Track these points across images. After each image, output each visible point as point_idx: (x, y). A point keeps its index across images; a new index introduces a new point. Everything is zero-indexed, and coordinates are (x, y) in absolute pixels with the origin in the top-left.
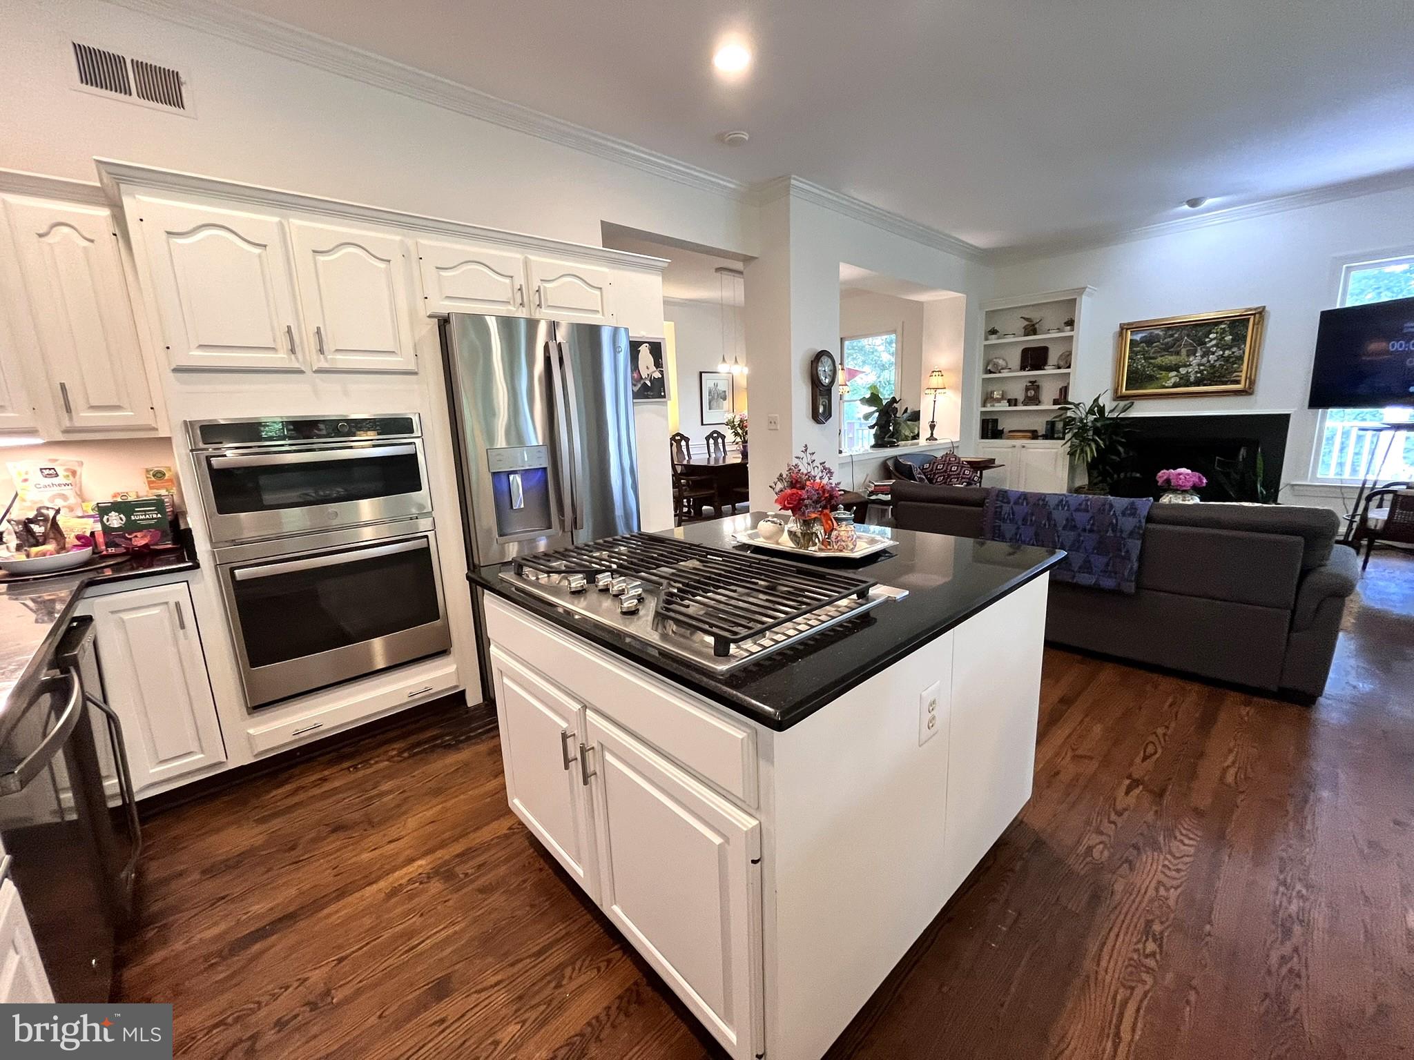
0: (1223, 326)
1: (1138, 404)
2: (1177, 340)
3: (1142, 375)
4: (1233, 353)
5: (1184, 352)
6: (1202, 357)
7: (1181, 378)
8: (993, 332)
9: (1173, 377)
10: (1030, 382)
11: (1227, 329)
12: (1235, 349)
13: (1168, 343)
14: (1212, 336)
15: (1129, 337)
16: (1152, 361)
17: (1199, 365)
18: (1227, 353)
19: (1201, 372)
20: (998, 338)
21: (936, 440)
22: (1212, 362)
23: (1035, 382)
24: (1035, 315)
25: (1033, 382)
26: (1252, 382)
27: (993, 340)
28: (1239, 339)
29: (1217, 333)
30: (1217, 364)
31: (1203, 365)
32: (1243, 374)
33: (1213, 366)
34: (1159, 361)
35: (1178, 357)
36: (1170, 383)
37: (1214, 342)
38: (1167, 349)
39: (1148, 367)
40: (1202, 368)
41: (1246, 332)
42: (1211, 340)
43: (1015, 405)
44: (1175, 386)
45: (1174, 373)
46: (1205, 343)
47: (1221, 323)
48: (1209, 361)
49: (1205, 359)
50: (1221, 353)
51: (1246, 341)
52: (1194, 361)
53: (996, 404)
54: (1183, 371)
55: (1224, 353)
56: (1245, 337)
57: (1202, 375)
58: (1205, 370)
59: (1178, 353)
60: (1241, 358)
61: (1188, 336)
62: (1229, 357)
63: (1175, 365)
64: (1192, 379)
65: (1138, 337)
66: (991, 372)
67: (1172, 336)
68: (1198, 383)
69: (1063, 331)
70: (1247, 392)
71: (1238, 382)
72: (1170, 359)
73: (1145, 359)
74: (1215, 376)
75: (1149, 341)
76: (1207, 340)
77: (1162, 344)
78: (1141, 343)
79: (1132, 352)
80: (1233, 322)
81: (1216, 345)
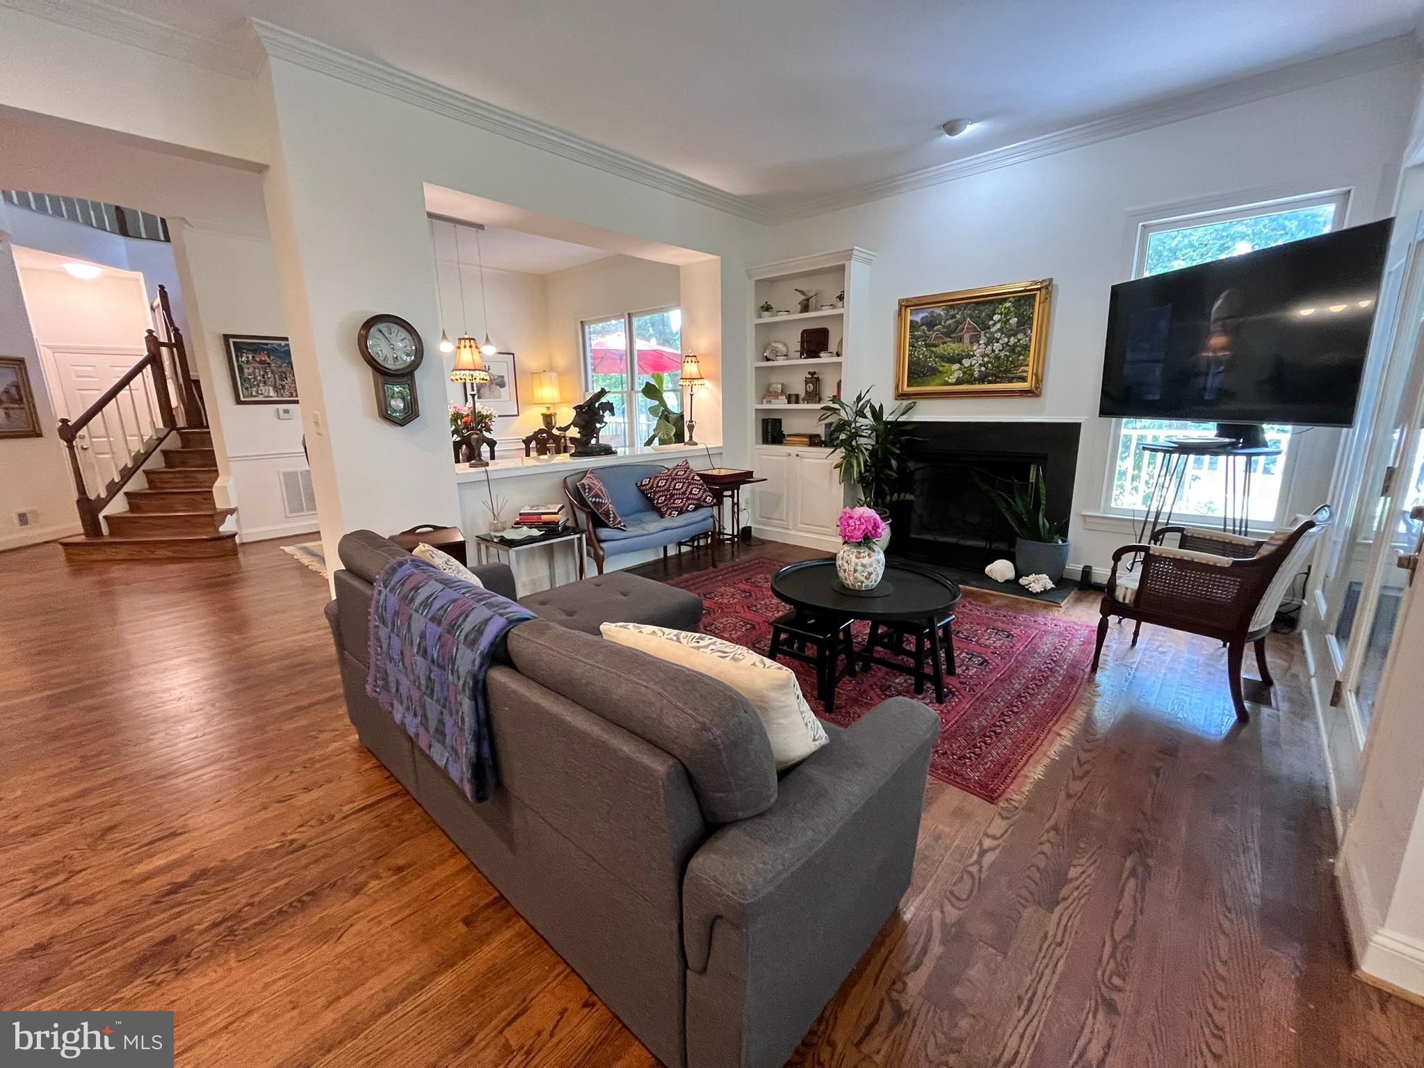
0: (1008, 305)
1: (922, 404)
2: (958, 323)
3: (924, 367)
4: (1019, 340)
5: (967, 338)
6: (987, 345)
7: (964, 373)
8: (767, 308)
9: (955, 371)
10: (809, 373)
11: (1012, 309)
12: (1020, 336)
13: (949, 326)
14: (996, 317)
15: (909, 318)
16: (934, 349)
17: (984, 356)
18: (1013, 340)
19: (984, 365)
20: (772, 316)
21: (696, 444)
22: (996, 352)
23: (815, 373)
24: (810, 286)
25: (813, 374)
26: (1039, 380)
27: (767, 318)
28: (1025, 322)
29: (1001, 314)
30: (1002, 354)
31: (987, 355)
32: (1030, 369)
33: (997, 358)
34: (940, 350)
35: (961, 344)
36: (952, 379)
37: (998, 326)
38: (952, 333)
39: (931, 357)
40: (986, 359)
41: (1032, 313)
42: (994, 325)
43: (797, 402)
44: (958, 382)
45: (957, 366)
46: (989, 328)
47: (1005, 300)
48: (993, 351)
49: (990, 347)
50: (1006, 340)
51: (1032, 325)
52: (978, 350)
53: (773, 401)
54: (966, 362)
55: (1009, 341)
56: (1031, 319)
57: (987, 368)
58: (989, 362)
59: (960, 340)
60: (1026, 348)
61: (971, 317)
62: (1015, 346)
63: (958, 355)
64: (976, 374)
65: (918, 318)
66: (768, 359)
67: (953, 317)
68: (982, 379)
69: (834, 308)
70: (1032, 393)
71: (1024, 379)
72: (952, 348)
73: (927, 346)
74: (1001, 371)
75: (931, 323)
76: (991, 323)
77: (944, 327)
78: (922, 325)
79: (912, 337)
80: (1019, 300)
81: (1000, 330)
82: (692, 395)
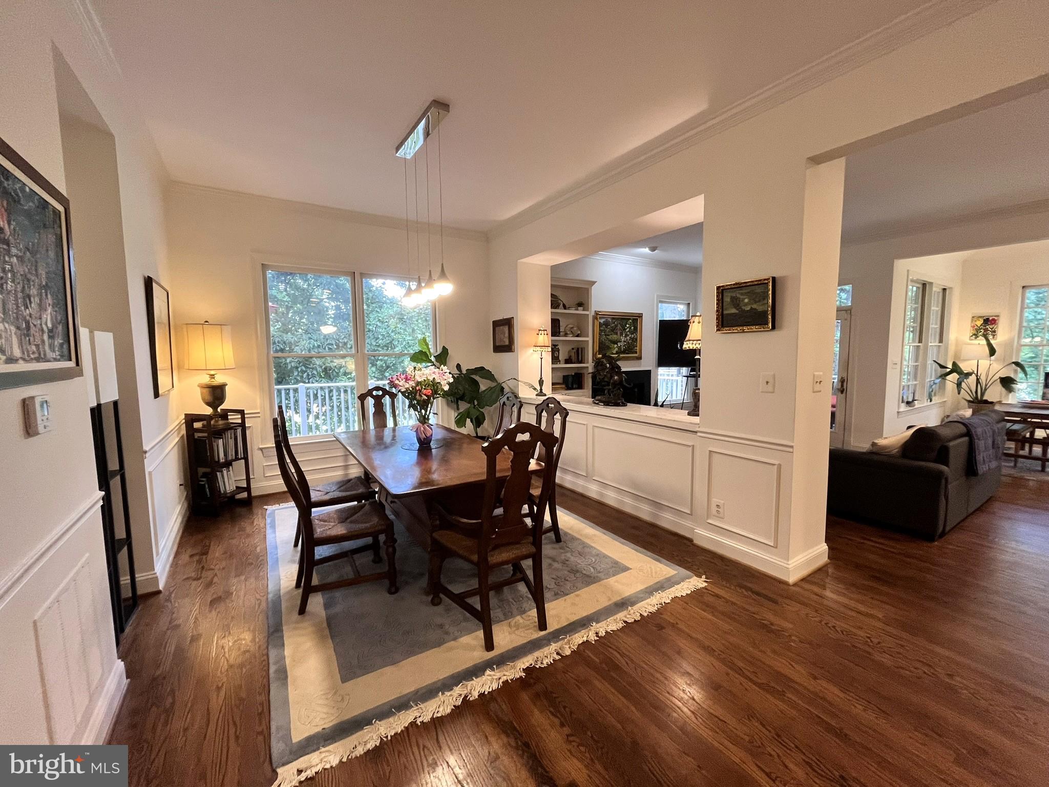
0: (630, 321)
2: (616, 325)
3: (605, 345)
5: (619, 334)
6: (625, 337)
7: (619, 349)
9: (616, 348)
10: (554, 345)
11: (632, 322)
12: (635, 334)
13: (613, 327)
14: (627, 325)
15: (598, 320)
16: (608, 337)
17: (624, 342)
18: (633, 336)
23: (557, 345)
26: (640, 352)
29: (629, 324)
30: (630, 342)
32: (638, 348)
33: (628, 343)
34: (610, 337)
35: (617, 336)
36: (615, 351)
37: (628, 329)
38: (613, 330)
39: (606, 341)
41: (638, 325)
42: (627, 327)
45: (616, 346)
46: (625, 329)
47: (629, 319)
48: (627, 340)
50: (631, 336)
51: (637, 330)
52: (622, 339)
54: (619, 344)
56: (637, 328)
57: (625, 347)
58: (626, 345)
59: (616, 334)
60: (636, 339)
61: (619, 323)
62: (633, 338)
63: (616, 340)
64: (622, 349)
65: (601, 321)
67: (614, 323)
68: (624, 352)
69: (577, 310)
70: (639, 358)
71: (636, 353)
72: (614, 337)
73: (605, 335)
74: (629, 348)
75: (606, 324)
77: (611, 327)
78: (603, 325)
79: (600, 330)
80: (634, 319)
81: (628, 331)
82: (541, 359)
